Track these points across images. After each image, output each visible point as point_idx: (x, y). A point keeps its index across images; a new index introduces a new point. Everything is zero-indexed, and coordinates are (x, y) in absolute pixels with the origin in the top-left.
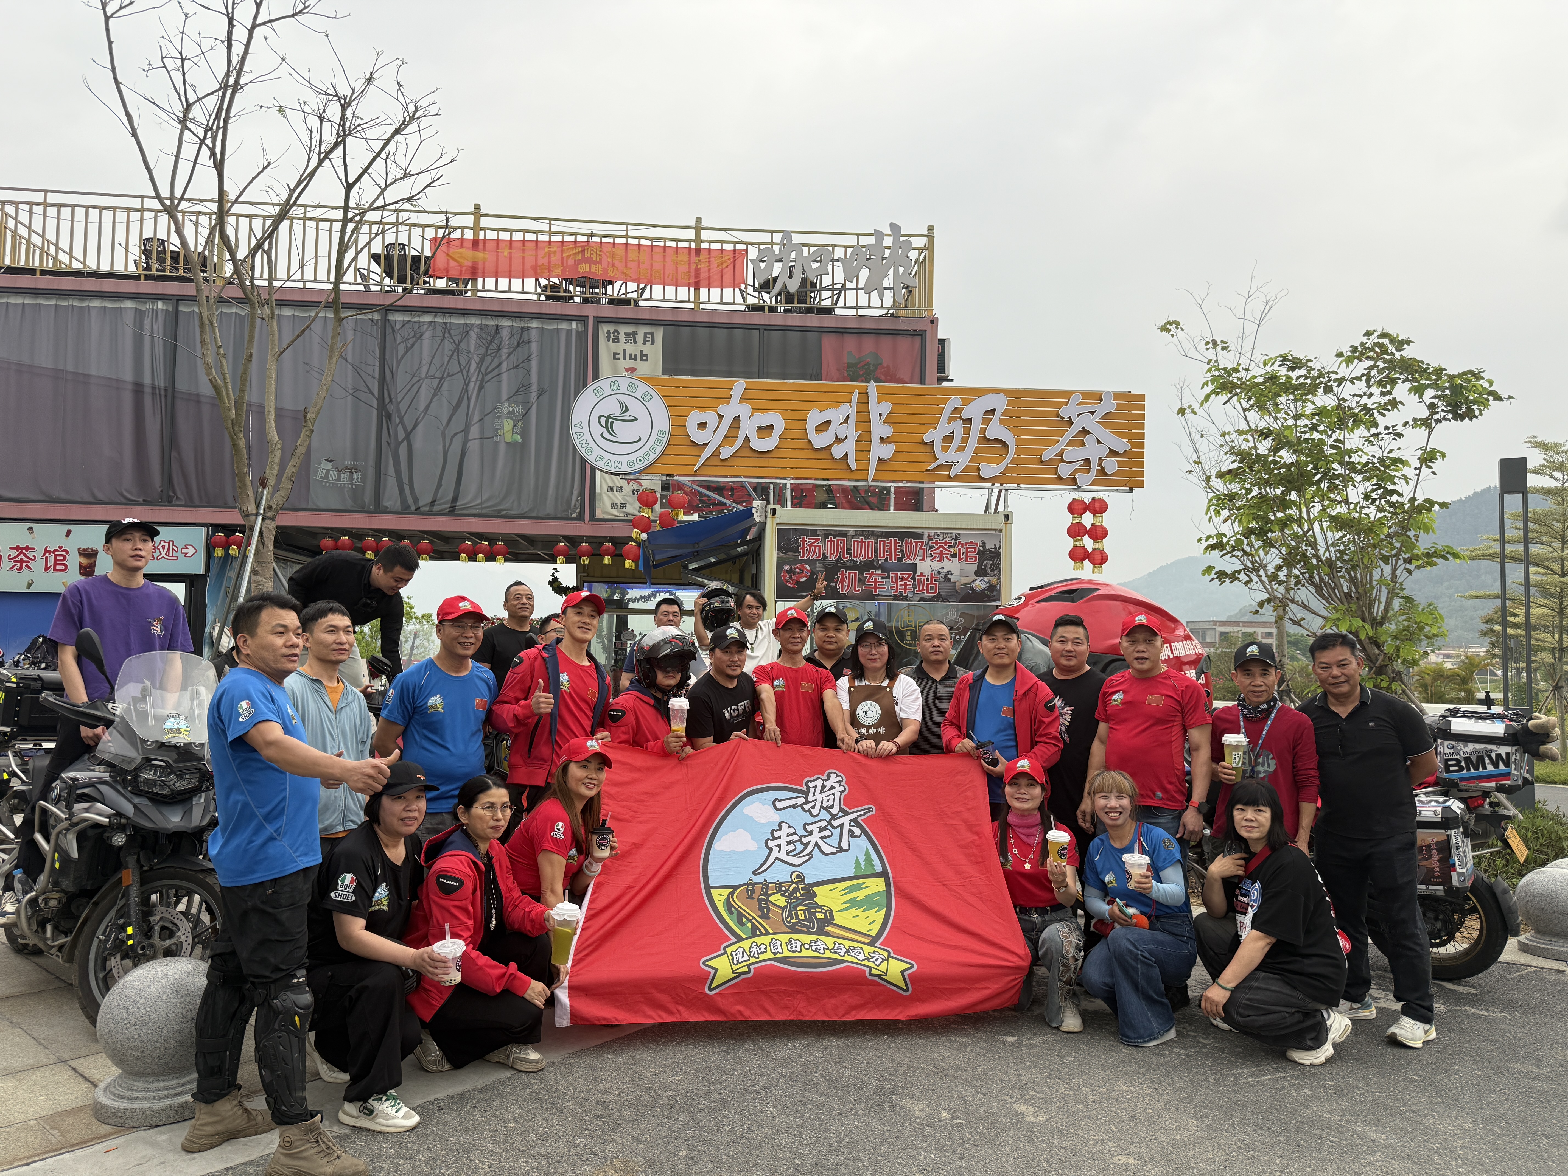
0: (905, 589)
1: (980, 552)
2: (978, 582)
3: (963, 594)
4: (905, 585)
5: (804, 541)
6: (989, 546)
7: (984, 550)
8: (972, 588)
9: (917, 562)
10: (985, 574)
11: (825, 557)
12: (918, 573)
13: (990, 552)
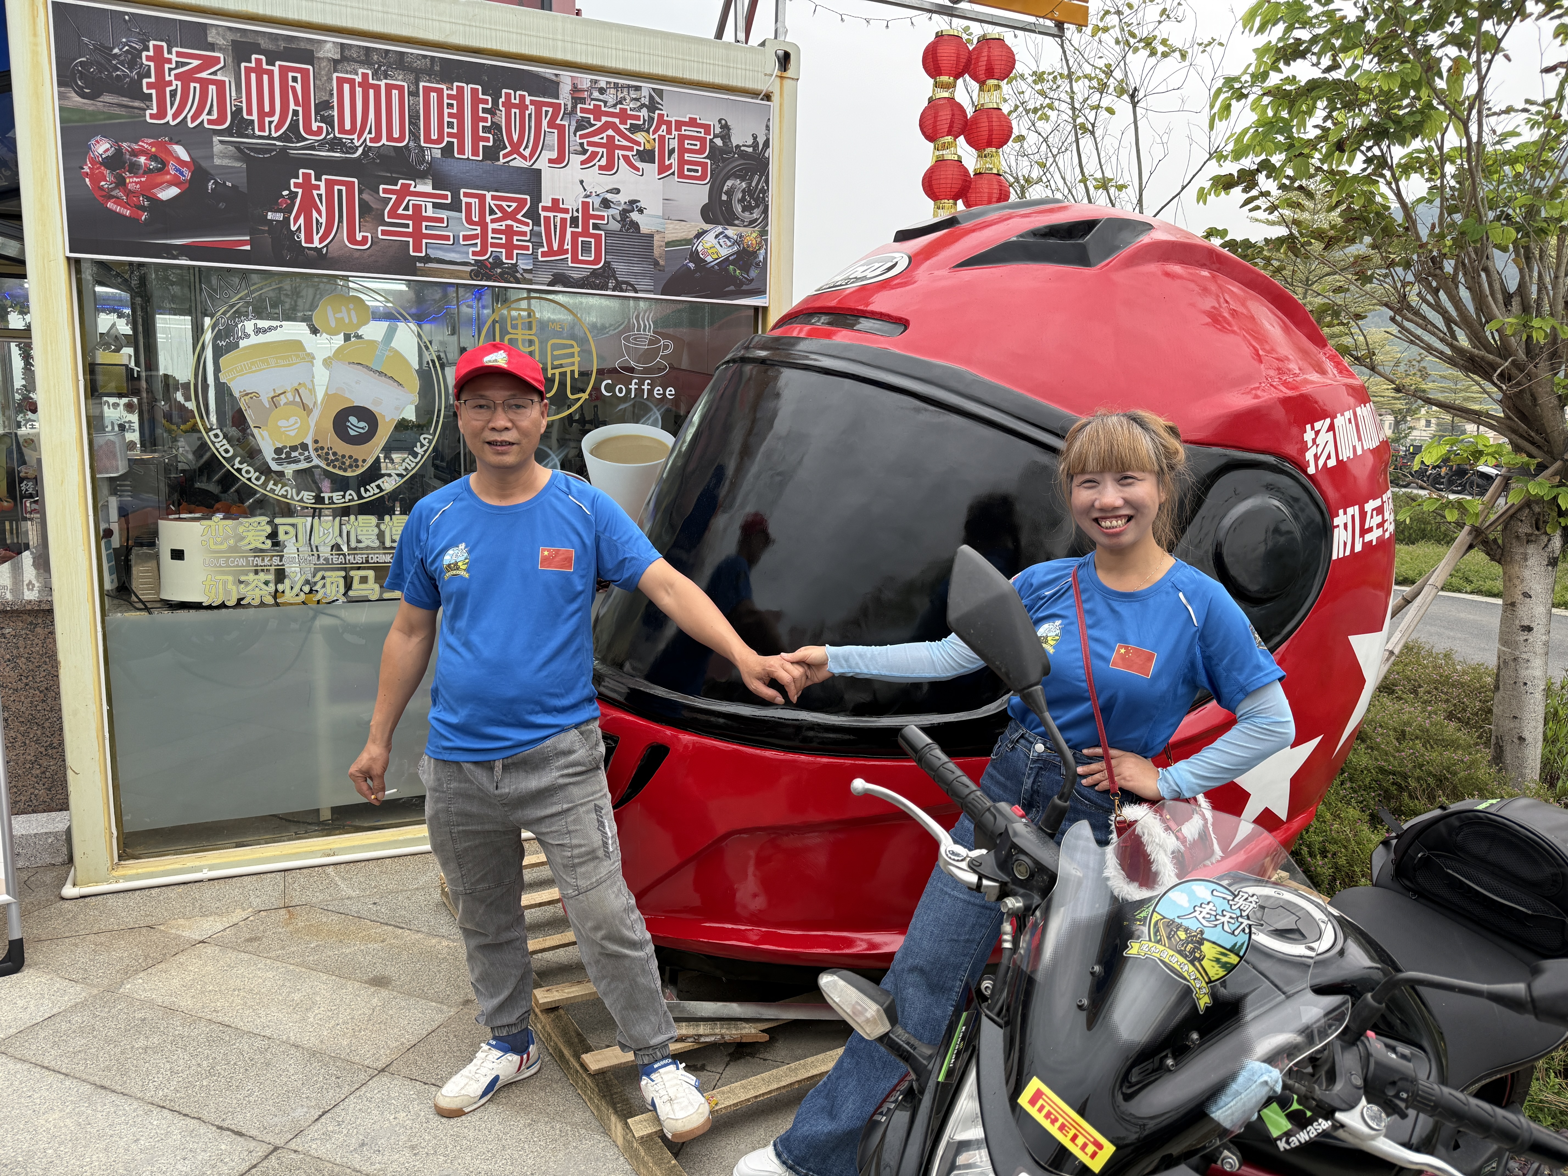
0: (509, 247)
1: (715, 154)
2: (709, 240)
3: (672, 269)
4: (509, 232)
5: (159, 59)
6: (740, 138)
7: (727, 148)
8: (695, 256)
9: (542, 164)
10: (729, 219)
11: (240, 125)
12: (546, 202)
13: (743, 155)
